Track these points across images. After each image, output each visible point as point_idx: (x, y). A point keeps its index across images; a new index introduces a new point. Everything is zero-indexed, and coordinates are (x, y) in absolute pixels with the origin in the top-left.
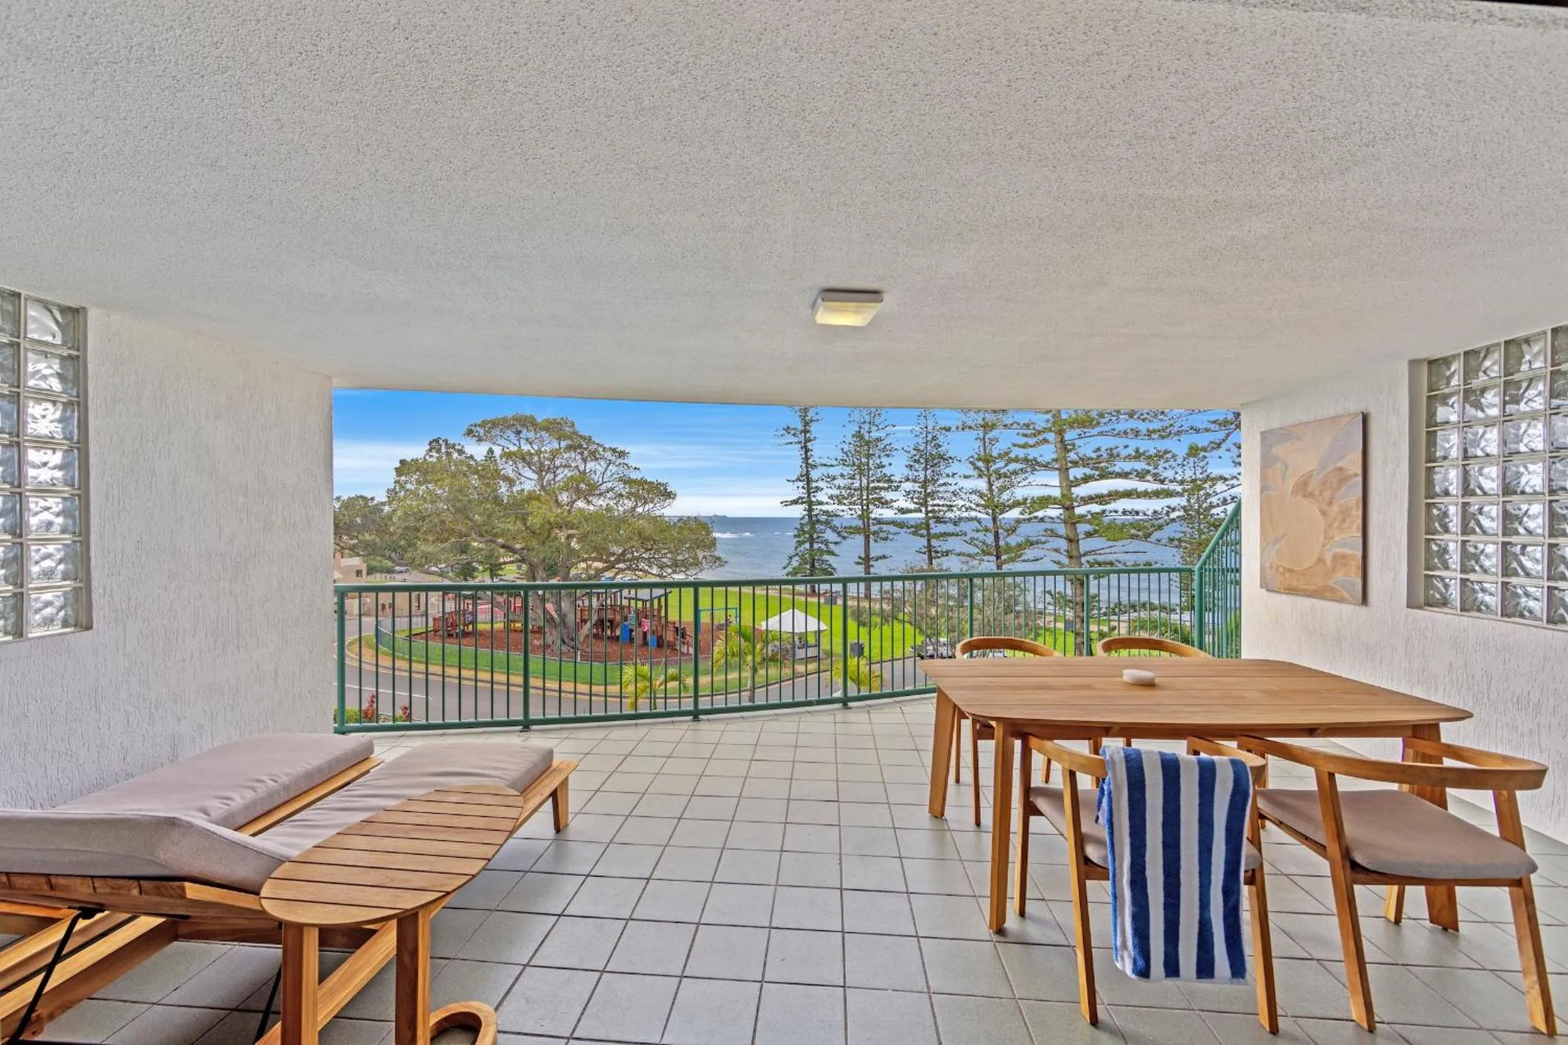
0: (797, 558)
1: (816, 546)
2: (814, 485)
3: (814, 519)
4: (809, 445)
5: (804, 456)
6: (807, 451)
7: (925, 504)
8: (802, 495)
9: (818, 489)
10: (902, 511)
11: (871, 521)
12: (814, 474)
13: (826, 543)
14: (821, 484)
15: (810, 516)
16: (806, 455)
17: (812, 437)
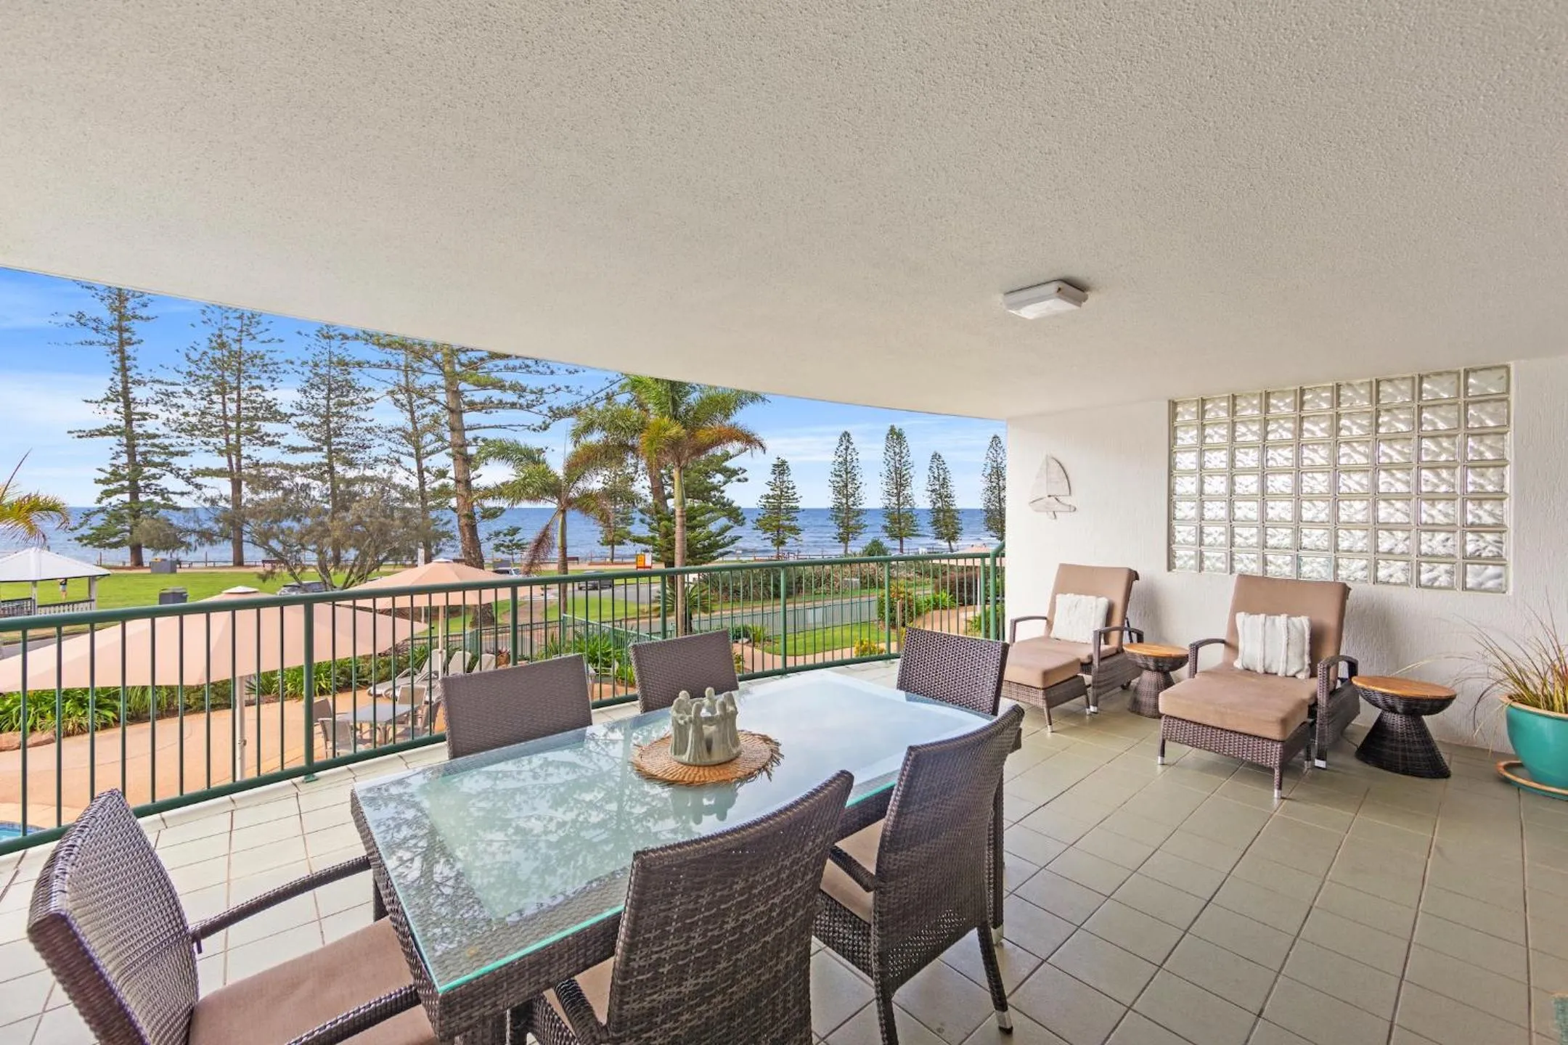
0: (102, 515)
1: (143, 498)
2: (140, 409)
3: (138, 458)
4: (129, 350)
5: (118, 365)
6: (124, 359)
7: (327, 442)
8: (115, 423)
9: (144, 416)
10: (295, 450)
11: (244, 462)
12: (138, 393)
13: (163, 492)
14: (152, 409)
15: (132, 455)
16: (123, 366)
17: (134, 339)
